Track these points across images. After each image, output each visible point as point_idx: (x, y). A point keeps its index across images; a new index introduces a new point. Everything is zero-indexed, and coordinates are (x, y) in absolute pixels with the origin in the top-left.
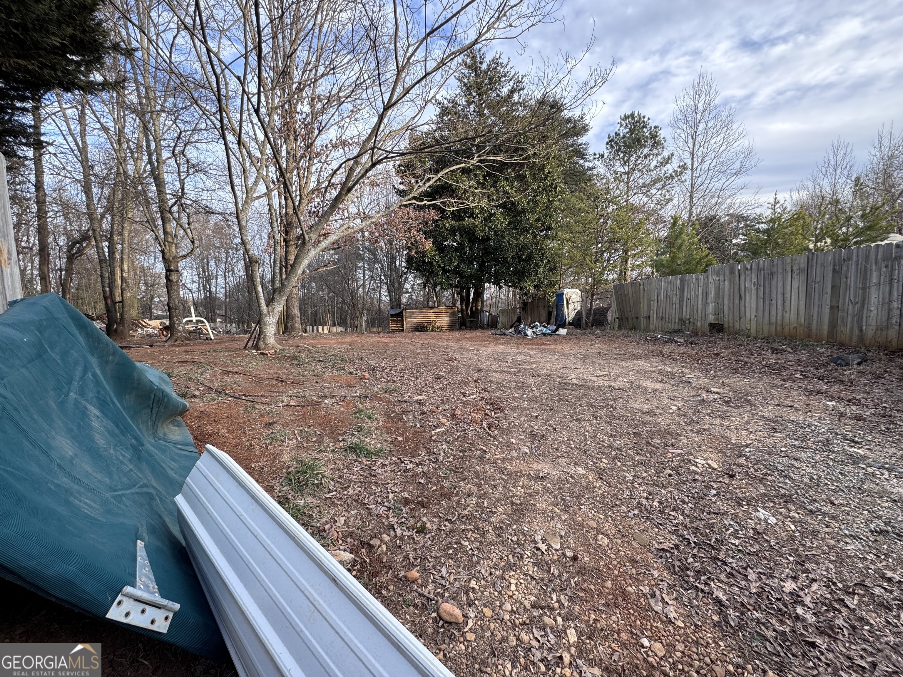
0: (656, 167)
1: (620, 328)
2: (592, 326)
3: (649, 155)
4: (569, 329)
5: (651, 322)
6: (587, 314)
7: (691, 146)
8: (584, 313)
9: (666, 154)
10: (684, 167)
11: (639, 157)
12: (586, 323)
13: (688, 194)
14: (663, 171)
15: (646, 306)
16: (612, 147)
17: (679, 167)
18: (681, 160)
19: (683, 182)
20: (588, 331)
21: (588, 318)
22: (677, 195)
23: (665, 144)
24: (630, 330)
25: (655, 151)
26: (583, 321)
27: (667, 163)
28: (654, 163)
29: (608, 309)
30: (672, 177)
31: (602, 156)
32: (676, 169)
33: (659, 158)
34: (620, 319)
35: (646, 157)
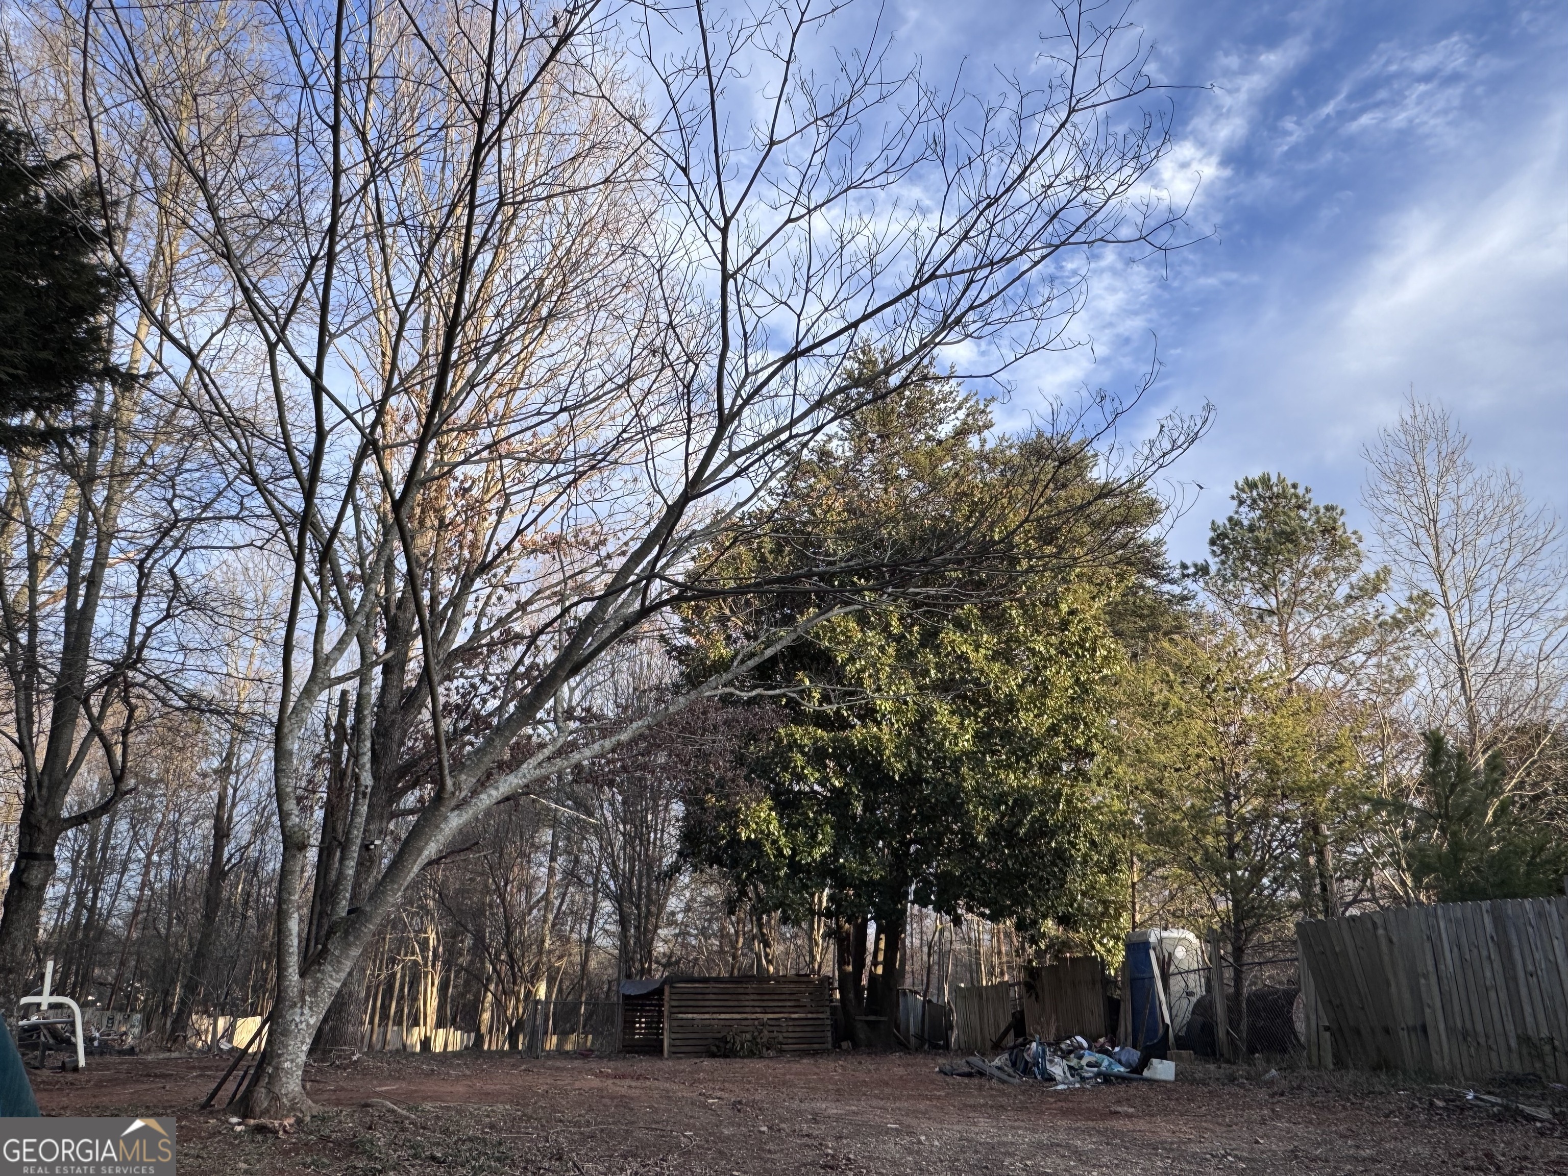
0: (1350, 599)
1: (1340, 1063)
2: (1252, 1050)
3: (1325, 571)
4: (1177, 1059)
5: (1434, 1046)
6: (1230, 1010)
7: (1430, 551)
8: (1220, 1009)
9: (1368, 568)
10: (1424, 600)
11: (1301, 574)
12: (1232, 1042)
13: (1452, 667)
14: (1371, 610)
15: (1407, 996)
16: (1225, 550)
17: (1411, 599)
18: (1412, 585)
19: (1428, 636)
20: (1241, 1070)
21: (1233, 1023)
22: (1422, 670)
23: (1361, 547)
24: (1376, 1068)
25: (1340, 562)
26: (1221, 1034)
27: (1377, 590)
28: (1343, 591)
29: (1290, 997)
30: (1397, 624)
31: (1203, 570)
32: (1404, 604)
33: (1354, 578)
34: (1337, 1031)
35: (1316, 574)
